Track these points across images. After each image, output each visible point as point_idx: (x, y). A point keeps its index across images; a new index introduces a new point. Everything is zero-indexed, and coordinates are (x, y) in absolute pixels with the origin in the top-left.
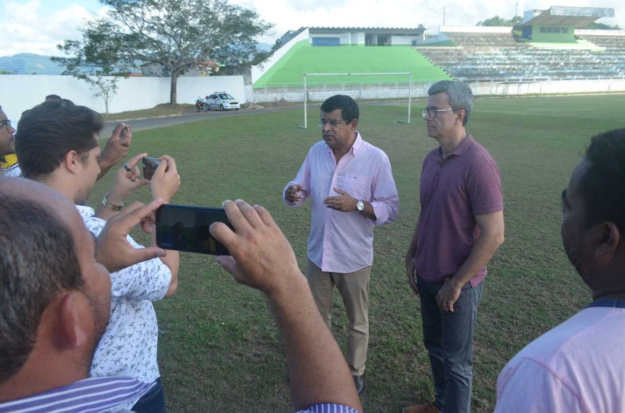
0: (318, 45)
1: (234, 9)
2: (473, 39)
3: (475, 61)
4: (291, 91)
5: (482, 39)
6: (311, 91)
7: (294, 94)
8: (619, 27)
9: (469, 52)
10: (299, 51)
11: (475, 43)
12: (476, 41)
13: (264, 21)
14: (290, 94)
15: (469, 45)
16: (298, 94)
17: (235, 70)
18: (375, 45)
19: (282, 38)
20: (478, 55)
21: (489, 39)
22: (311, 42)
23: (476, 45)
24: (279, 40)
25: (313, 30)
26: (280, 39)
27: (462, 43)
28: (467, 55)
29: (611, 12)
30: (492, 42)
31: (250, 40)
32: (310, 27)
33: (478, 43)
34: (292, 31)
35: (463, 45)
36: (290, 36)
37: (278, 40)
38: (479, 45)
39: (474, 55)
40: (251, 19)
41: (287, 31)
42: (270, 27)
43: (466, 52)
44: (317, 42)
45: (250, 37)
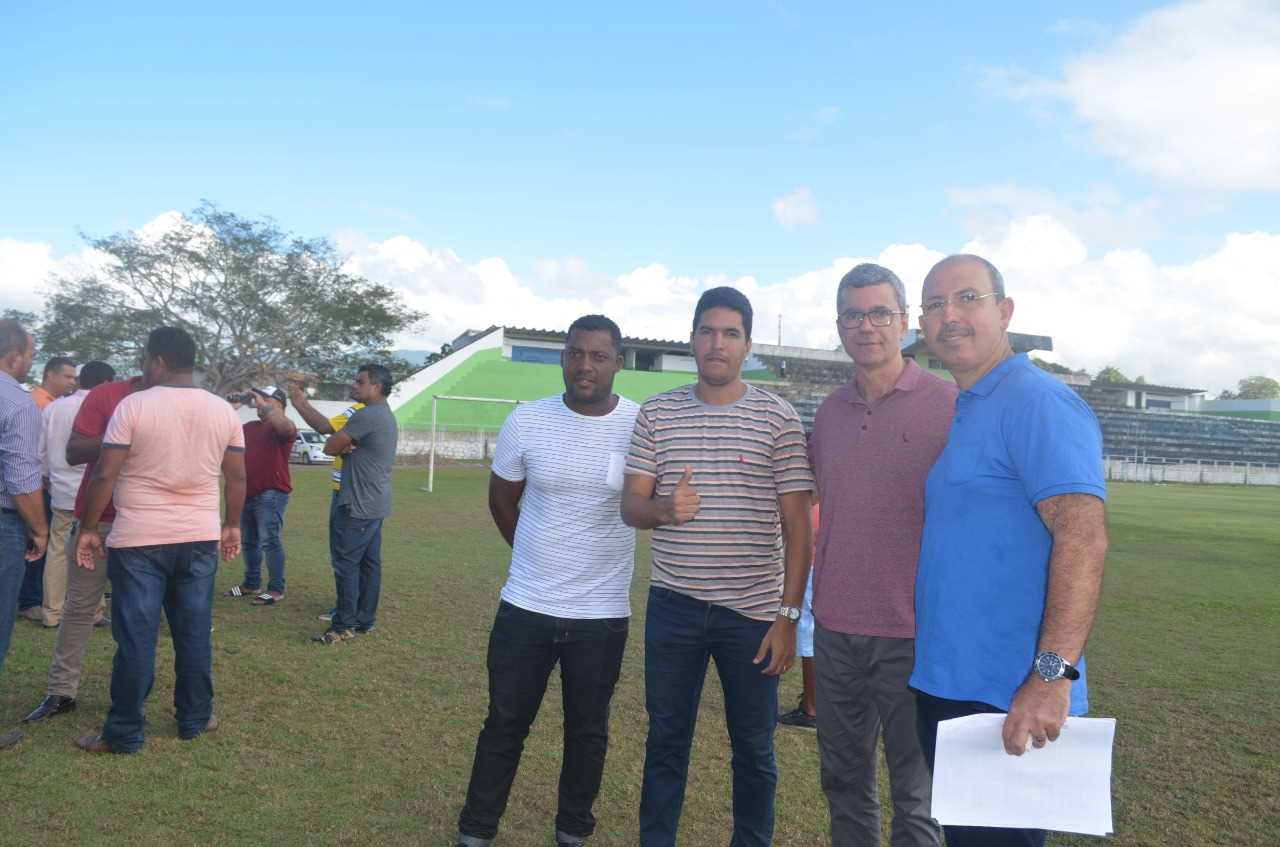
0: (523, 361)
1: (354, 282)
2: (809, 371)
3: (810, 409)
4: (455, 439)
5: (825, 372)
6: (493, 442)
7: (458, 446)
9: (799, 392)
10: (483, 369)
11: (812, 378)
12: (814, 375)
14: (452, 445)
15: (800, 381)
16: (469, 446)
17: (347, 393)
18: (631, 369)
19: (454, 342)
20: (816, 398)
21: (838, 373)
22: (508, 353)
23: (813, 382)
24: (448, 346)
25: (511, 333)
26: (451, 344)
27: (789, 376)
28: (796, 397)
29: (1046, 343)
30: (843, 378)
31: (379, 340)
32: (509, 326)
33: (817, 378)
34: (473, 332)
35: (789, 381)
36: (468, 338)
37: (445, 345)
38: (818, 383)
39: (810, 398)
40: (383, 302)
41: (464, 331)
42: (416, 318)
43: (794, 392)
44: (519, 354)
45: (381, 333)
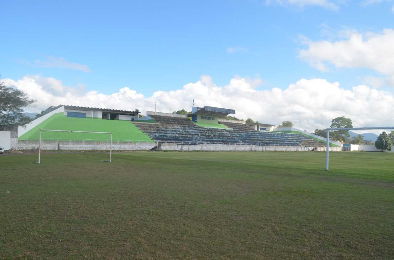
0: (71, 117)
1: (7, 89)
2: (165, 120)
3: (166, 132)
4: (47, 143)
5: (171, 120)
6: (61, 144)
7: (48, 145)
8: (243, 120)
9: (163, 127)
10: (57, 119)
11: (167, 122)
12: (167, 121)
13: (28, 98)
14: (46, 145)
15: (163, 123)
16: (52, 146)
17: (5, 128)
18: (109, 119)
19: (46, 110)
20: (168, 128)
21: (174, 120)
22: (66, 114)
23: (167, 123)
24: (44, 111)
25: (67, 107)
26: (45, 111)
27: (159, 121)
28: (162, 128)
29: (233, 112)
30: (176, 122)
31: (18, 109)
32: (66, 105)
33: (168, 122)
34: (53, 107)
35: (160, 123)
36: (51, 109)
37: (43, 111)
38: (168, 123)
39: (166, 128)
40: (20, 96)
41: (50, 106)
42: (32, 102)
43: (161, 126)
44: (70, 115)
45: (19, 107)
